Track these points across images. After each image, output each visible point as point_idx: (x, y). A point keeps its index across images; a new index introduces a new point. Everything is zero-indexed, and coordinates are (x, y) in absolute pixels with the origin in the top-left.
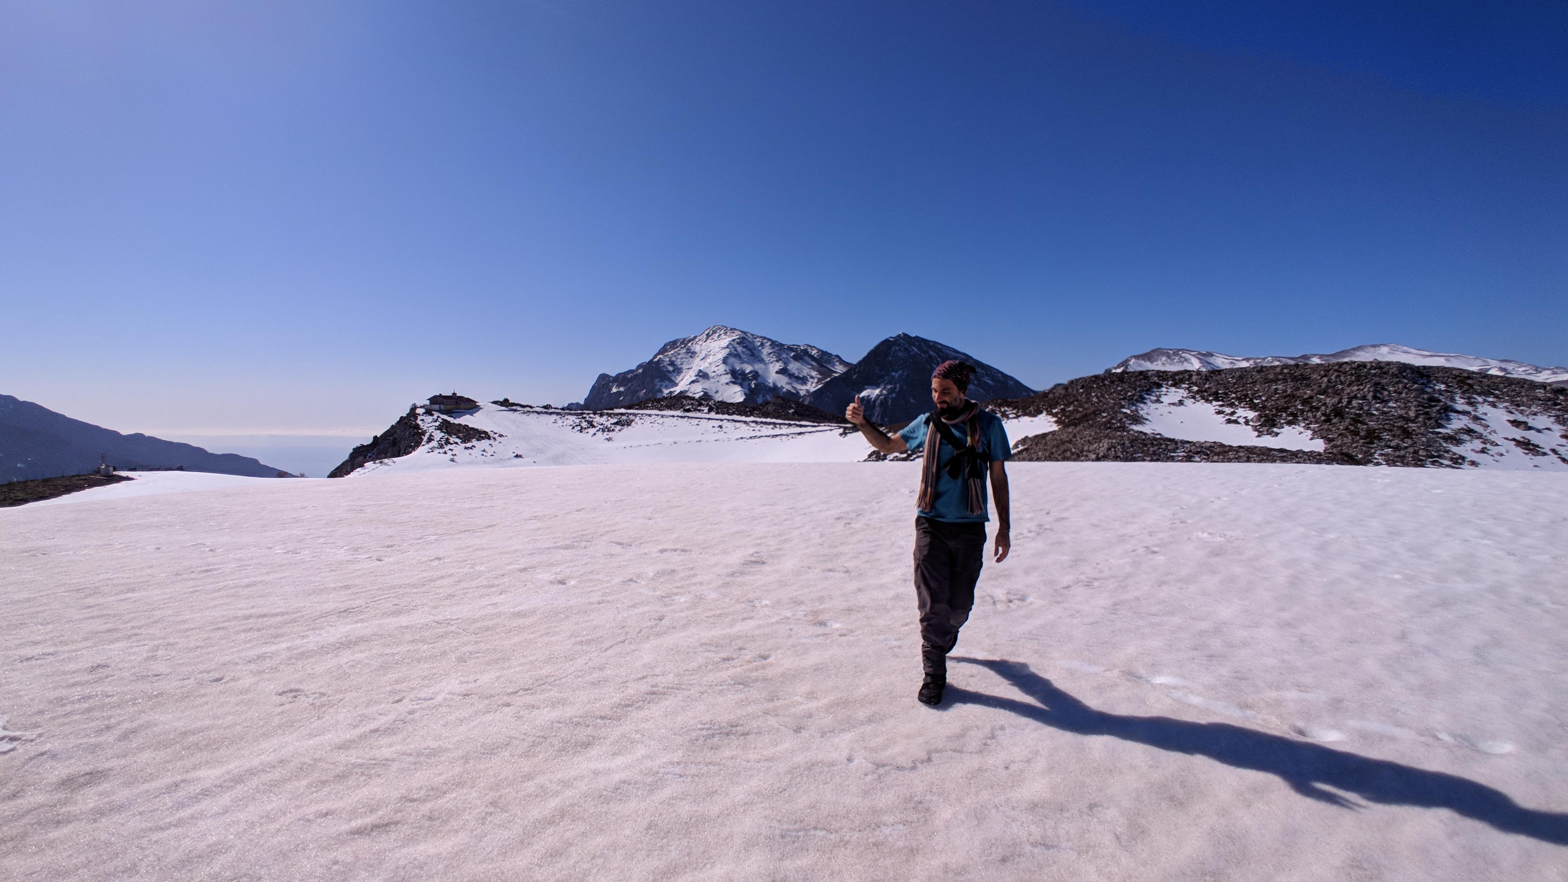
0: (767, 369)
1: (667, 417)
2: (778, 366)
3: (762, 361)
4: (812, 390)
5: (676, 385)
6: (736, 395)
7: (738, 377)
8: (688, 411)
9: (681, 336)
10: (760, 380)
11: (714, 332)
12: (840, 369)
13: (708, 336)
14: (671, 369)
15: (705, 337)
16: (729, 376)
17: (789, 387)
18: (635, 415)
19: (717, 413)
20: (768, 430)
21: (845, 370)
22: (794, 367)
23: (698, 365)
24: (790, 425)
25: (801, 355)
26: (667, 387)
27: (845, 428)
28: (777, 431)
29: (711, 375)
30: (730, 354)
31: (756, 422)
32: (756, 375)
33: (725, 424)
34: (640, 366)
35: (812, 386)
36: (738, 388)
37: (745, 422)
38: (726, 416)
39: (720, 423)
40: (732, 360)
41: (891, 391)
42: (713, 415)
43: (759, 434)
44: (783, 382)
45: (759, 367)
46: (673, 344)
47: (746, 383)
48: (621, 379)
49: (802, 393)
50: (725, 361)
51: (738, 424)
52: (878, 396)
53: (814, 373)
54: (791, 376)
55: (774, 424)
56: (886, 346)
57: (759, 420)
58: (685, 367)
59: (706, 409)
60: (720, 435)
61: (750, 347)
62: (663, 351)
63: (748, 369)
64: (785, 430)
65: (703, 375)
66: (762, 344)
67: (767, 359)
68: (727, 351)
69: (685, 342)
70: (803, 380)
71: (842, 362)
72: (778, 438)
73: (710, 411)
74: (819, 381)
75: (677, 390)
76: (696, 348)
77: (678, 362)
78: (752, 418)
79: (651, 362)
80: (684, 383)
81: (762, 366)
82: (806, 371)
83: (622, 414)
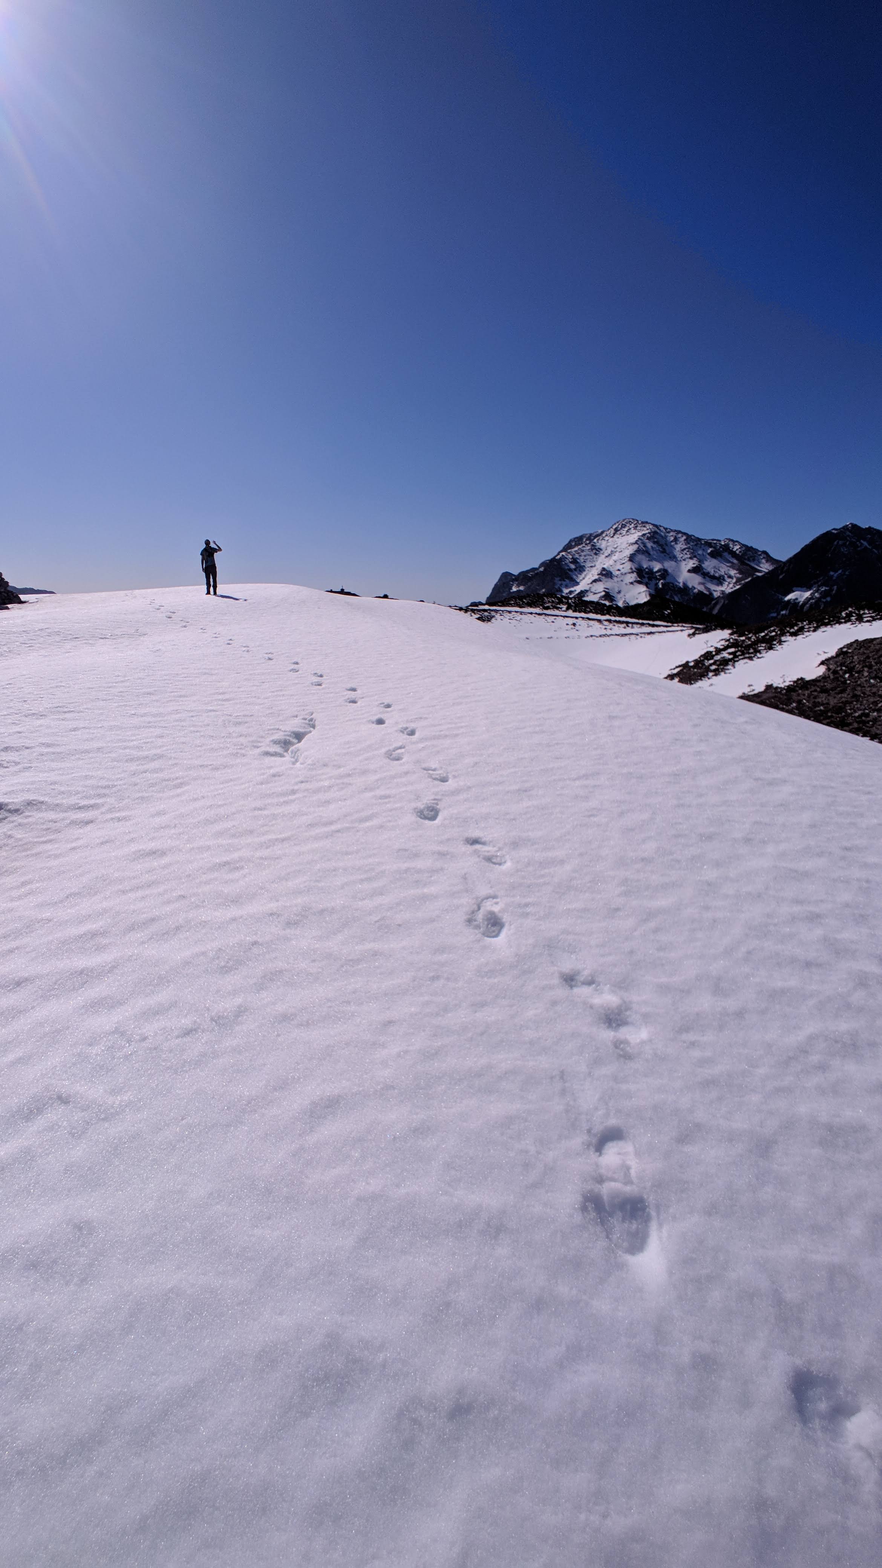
0: (678, 568)
1: (525, 613)
2: (692, 564)
3: (673, 558)
4: (728, 591)
5: (577, 584)
6: (640, 595)
7: (644, 576)
9: (587, 531)
10: (668, 579)
11: (623, 526)
12: (765, 567)
13: (616, 530)
14: (573, 566)
15: (612, 531)
16: (635, 575)
17: (701, 588)
18: (496, 611)
19: (575, 611)
21: (771, 568)
22: (710, 565)
23: (602, 562)
24: (643, 624)
25: (720, 551)
26: (567, 587)
28: (629, 630)
29: (616, 573)
30: (638, 551)
31: (609, 621)
32: (664, 573)
33: (580, 621)
34: (542, 564)
35: (728, 588)
36: (642, 588)
39: (574, 621)
40: (639, 557)
41: (824, 595)
42: (570, 613)
43: (609, 632)
44: (695, 582)
45: (669, 565)
46: (578, 541)
47: (654, 582)
48: (523, 578)
49: (716, 595)
50: (632, 558)
51: (591, 623)
52: (808, 599)
53: (733, 572)
54: (705, 575)
55: (627, 623)
56: (827, 538)
57: (613, 618)
58: (588, 564)
59: (564, 607)
60: (573, 633)
61: (662, 542)
62: (565, 549)
63: (657, 567)
64: (636, 629)
65: (606, 574)
66: (676, 540)
67: (679, 556)
68: (635, 547)
69: (590, 538)
70: (719, 580)
71: (769, 559)
72: (627, 638)
73: (568, 609)
74: (738, 580)
75: (578, 589)
76: (602, 544)
77: (581, 560)
78: (607, 617)
79: (553, 560)
80: (584, 582)
81: (673, 563)
82: (724, 569)
83: (485, 610)
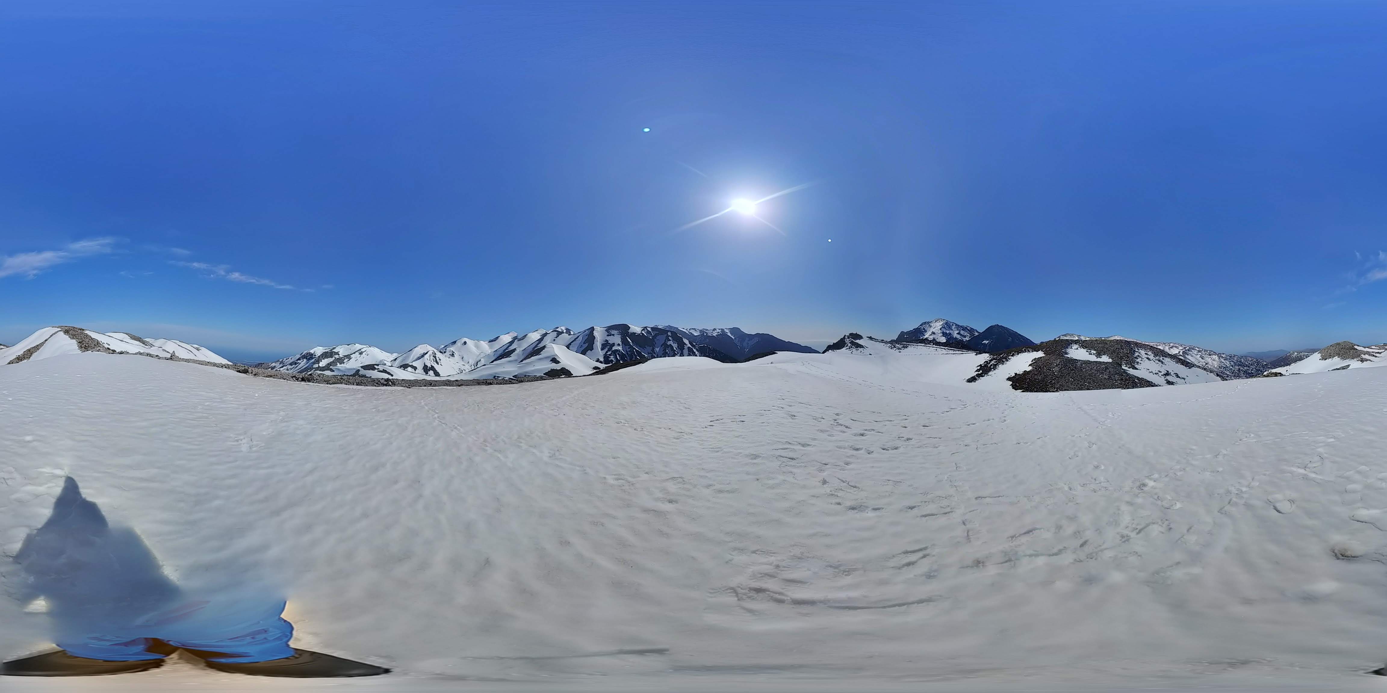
0: (954, 332)
1: (919, 345)
2: (957, 332)
3: (952, 330)
4: (967, 340)
5: (925, 336)
6: (943, 340)
7: (944, 334)
8: (926, 344)
9: (927, 321)
10: (951, 336)
11: (938, 320)
12: (977, 334)
13: (936, 321)
14: (923, 330)
15: (935, 321)
16: (942, 334)
17: (960, 338)
18: (909, 345)
19: (936, 345)
20: (952, 352)
21: (978, 334)
22: (962, 332)
23: (932, 330)
24: (959, 351)
25: (965, 329)
26: (922, 336)
27: (977, 353)
28: (955, 352)
29: (936, 333)
30: (942, 327)
31: (948, 349)
32: (950, 334)
33: (938, 349)
34: (913, 330)
35: (967, 339)
36: (944, 338)
37: (945, 349)
38: (939, 347)
39: (936, 349)
40: (942, 329)
41: (992, 342)
42: (934, 346)
43: (949, 353)
44: (958, 337)
45: (951, 332)
46: (925, 323)
47: (947, 337)
48: (908, 333)
49: (964, 341)
50: (941, 329)
51: (942, 349)
52: (988, 343)
53: (968, 335)
54: (961, 335)
55: (954, 350)
56: (991, 328)
57: (949, 348)
58: (928, 330)
59: (932, 344)
60: (936, 353)
61: (949, 325)
62: (921, 325)
63: (948, 332)
64: (957, 352)
65: (933, 333)
66: (953, 325)
67: (954, 329)
68: (942, 326)
69: (928, 323)
70: (965, 337)
71: (977, 332)
72: (955, 355)
73: (933, 345)
74: (970, 337)
75: (925, 337)
76: (932, 325)
77: (926, 329)
78: (947, 348)
79: (918, 328)
80: (927, 335)
81: (952, 331)
82: (966, 334)
83: (905, 344)
